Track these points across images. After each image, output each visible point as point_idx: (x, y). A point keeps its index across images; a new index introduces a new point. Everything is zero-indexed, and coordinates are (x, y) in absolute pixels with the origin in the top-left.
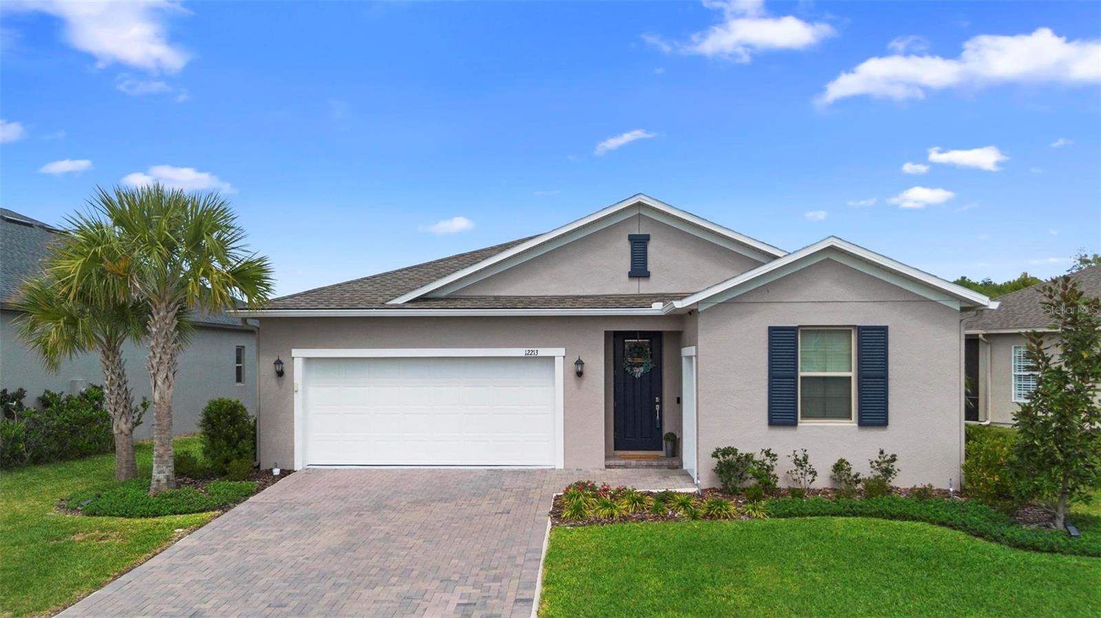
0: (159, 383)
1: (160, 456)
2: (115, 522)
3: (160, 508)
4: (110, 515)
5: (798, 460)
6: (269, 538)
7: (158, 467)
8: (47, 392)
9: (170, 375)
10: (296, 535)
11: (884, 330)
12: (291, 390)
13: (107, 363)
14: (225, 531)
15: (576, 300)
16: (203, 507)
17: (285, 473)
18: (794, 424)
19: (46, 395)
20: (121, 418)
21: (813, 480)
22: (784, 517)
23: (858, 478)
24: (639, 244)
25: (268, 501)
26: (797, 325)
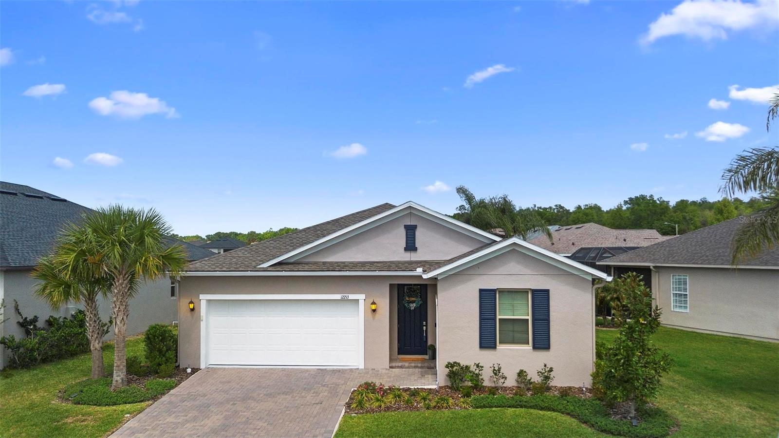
0: (118, 323)
1: (118, 366)
2: (91, 409)
3: (117, 400)
4: (88, 404)
5: (495, 370)
6: (179, 421)
7: (116, 373)
8: (52, 317)
9: (125, 317)
10: (195, 419)
11: (547, 292)
12: (199, 319)
13: (88, 307)
14: (154, 416)
15: (372, 265)
16: (142, 399)
17: (194, 371)
18: (494, 347)
19: (51, 318)
20: (95, 341)
21: (504, 383)
22: (481, 408)
23: (531, 381)
24: (411, 231)
25: (182, 393)
26: (496, 288)
